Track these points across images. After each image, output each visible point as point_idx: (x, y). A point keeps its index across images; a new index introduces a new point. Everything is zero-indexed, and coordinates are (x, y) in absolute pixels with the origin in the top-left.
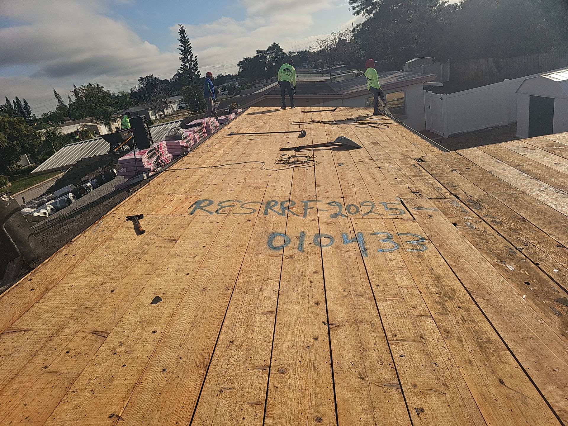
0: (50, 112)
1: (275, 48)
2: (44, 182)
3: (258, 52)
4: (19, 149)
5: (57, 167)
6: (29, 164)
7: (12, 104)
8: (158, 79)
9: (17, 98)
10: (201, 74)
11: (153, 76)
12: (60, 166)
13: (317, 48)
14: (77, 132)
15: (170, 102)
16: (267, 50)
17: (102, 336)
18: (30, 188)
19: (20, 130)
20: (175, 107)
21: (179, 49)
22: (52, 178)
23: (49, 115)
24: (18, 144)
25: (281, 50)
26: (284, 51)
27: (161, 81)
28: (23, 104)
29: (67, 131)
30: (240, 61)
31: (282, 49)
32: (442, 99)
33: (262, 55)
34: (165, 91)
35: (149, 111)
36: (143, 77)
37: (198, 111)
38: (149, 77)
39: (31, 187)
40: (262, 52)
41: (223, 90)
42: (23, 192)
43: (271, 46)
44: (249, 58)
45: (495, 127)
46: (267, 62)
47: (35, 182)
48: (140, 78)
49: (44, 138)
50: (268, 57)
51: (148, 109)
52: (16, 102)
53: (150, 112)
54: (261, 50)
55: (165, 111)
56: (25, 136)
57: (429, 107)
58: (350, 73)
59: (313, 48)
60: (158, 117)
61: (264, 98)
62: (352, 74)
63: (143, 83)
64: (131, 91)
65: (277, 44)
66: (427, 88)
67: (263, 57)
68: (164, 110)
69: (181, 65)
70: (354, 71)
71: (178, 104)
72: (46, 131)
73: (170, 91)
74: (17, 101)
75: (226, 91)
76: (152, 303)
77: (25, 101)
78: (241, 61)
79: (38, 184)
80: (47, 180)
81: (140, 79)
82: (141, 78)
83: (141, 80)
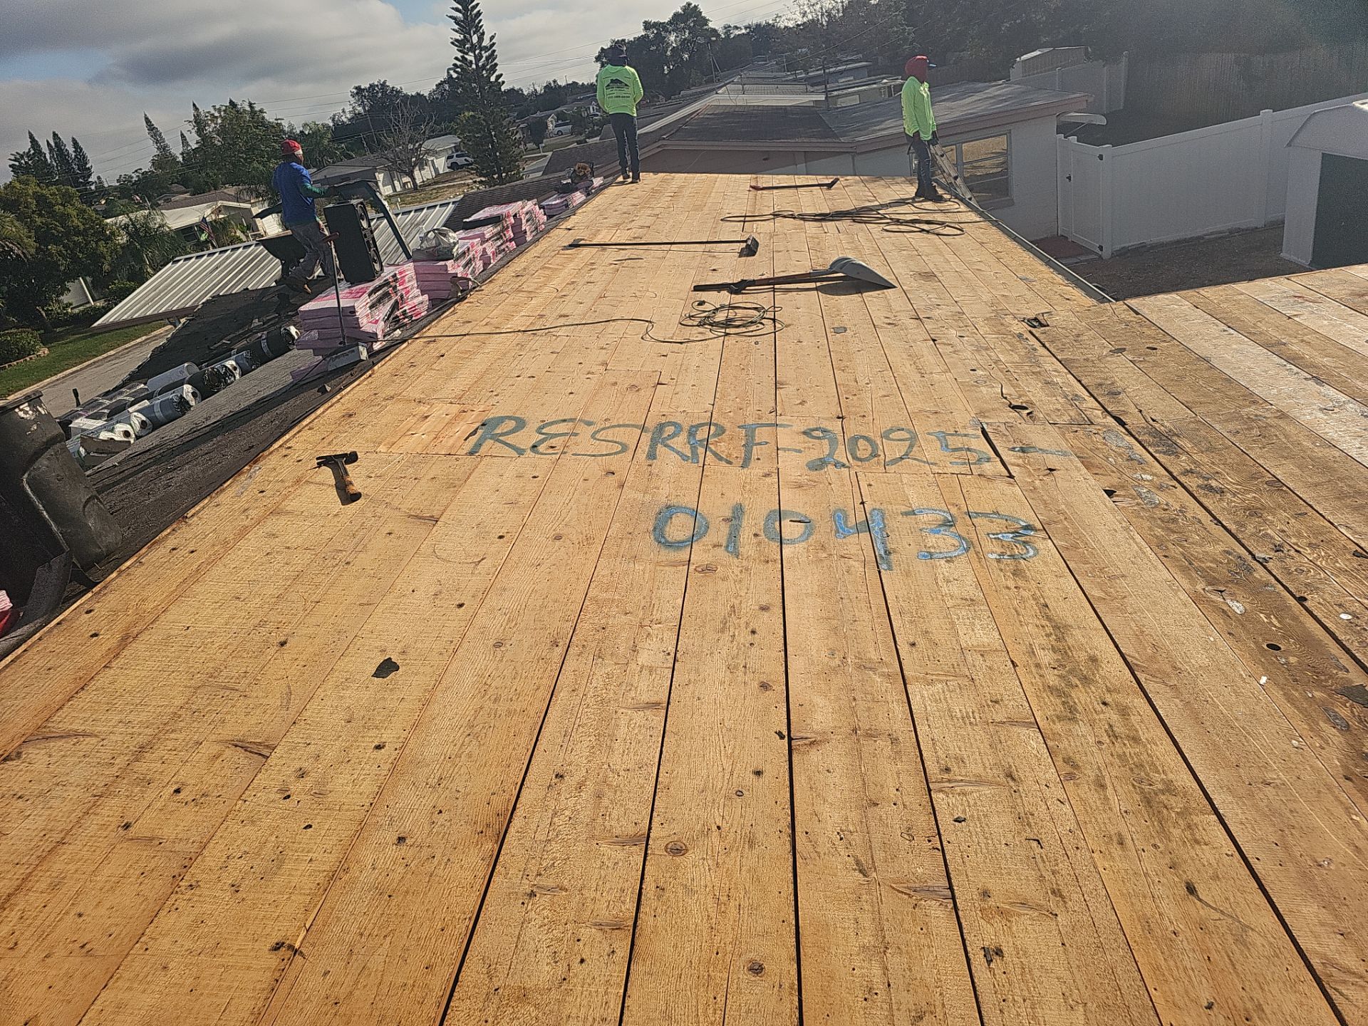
0: (136, 171)
1: (690, 16)
2: (127, 346)
3: (647, 25)
4: (63, 264)
5: (156, 312)
6: (89, 302)
7: (45, 150)
8: (398, 92)
9: (55, 135)
10: (503, 82)
11: (387, 84)
12: (163, 309)
13: (794, 16)
14: (203, 226)
15: (428, 152)
16: (670, 23)
17: (256, 753)
18: (92, 361)
19: (64, 218)
20: (441, 163)
21: (450, 17)
22: (144, 338)
23: (135, 179)
24: (60, 253)
25: (705, 21)
26: (711, 25)
27: (406, 96)
28: (71, 150)
29: (178, 221)
30: (602, 49)
31: (708, 20)
32: (1101, 157)
33: (658, 34)
34: (415, 125)
35: (377, 174)
36: (362, 87)
37: (495, 176)
38: (377, 86)
39: (96, 359)
40: (656, 25)
41: (560, 122)
42: (77, 371)
43: (680, 11)
44: (623, 40)
45: (1231, 233)
46: (669, 53)
47: (104, 346)
48: (356, 88)
49: (123, 239)
50: (672, 38)
51: (375, 170)
52: (53, 144)
53: (380, 177)
54: (653, 20)
55: (416, 173)
56: (78, 233)
57: (1069, 178)
58: (875, 86)
59: (784, 18)
60: (399, 189)
61: (660, 149)
62: (880, 89)
63: (363, 102)
64: (333, 120)
65: (696, 7)
66: (1065, 129)
67: (660, 39)
68: (412, 172)
69: (456, 58)
70: (885, 81)
71: (449, 158)
72: (128, 220)
73: (428, 123)
74: (56, 143)
75: (567, 124)
76: (376, 675)
77: (75, 143)
78: (606, 48)
79: (112, 352)
80: (133, 343)
81: (355, 91)
82: (358, 88)
83: (357, 93)
